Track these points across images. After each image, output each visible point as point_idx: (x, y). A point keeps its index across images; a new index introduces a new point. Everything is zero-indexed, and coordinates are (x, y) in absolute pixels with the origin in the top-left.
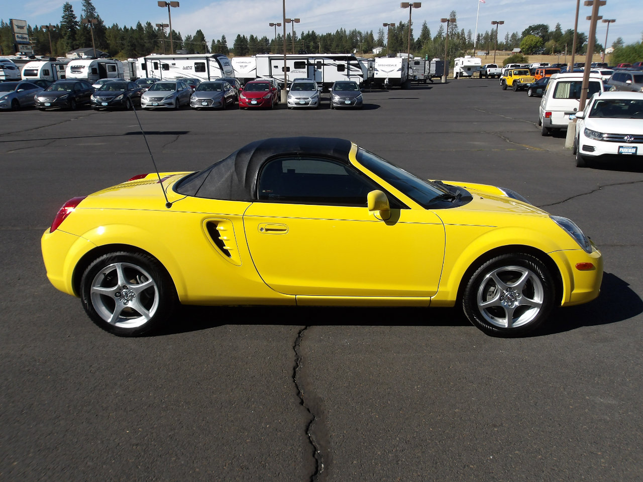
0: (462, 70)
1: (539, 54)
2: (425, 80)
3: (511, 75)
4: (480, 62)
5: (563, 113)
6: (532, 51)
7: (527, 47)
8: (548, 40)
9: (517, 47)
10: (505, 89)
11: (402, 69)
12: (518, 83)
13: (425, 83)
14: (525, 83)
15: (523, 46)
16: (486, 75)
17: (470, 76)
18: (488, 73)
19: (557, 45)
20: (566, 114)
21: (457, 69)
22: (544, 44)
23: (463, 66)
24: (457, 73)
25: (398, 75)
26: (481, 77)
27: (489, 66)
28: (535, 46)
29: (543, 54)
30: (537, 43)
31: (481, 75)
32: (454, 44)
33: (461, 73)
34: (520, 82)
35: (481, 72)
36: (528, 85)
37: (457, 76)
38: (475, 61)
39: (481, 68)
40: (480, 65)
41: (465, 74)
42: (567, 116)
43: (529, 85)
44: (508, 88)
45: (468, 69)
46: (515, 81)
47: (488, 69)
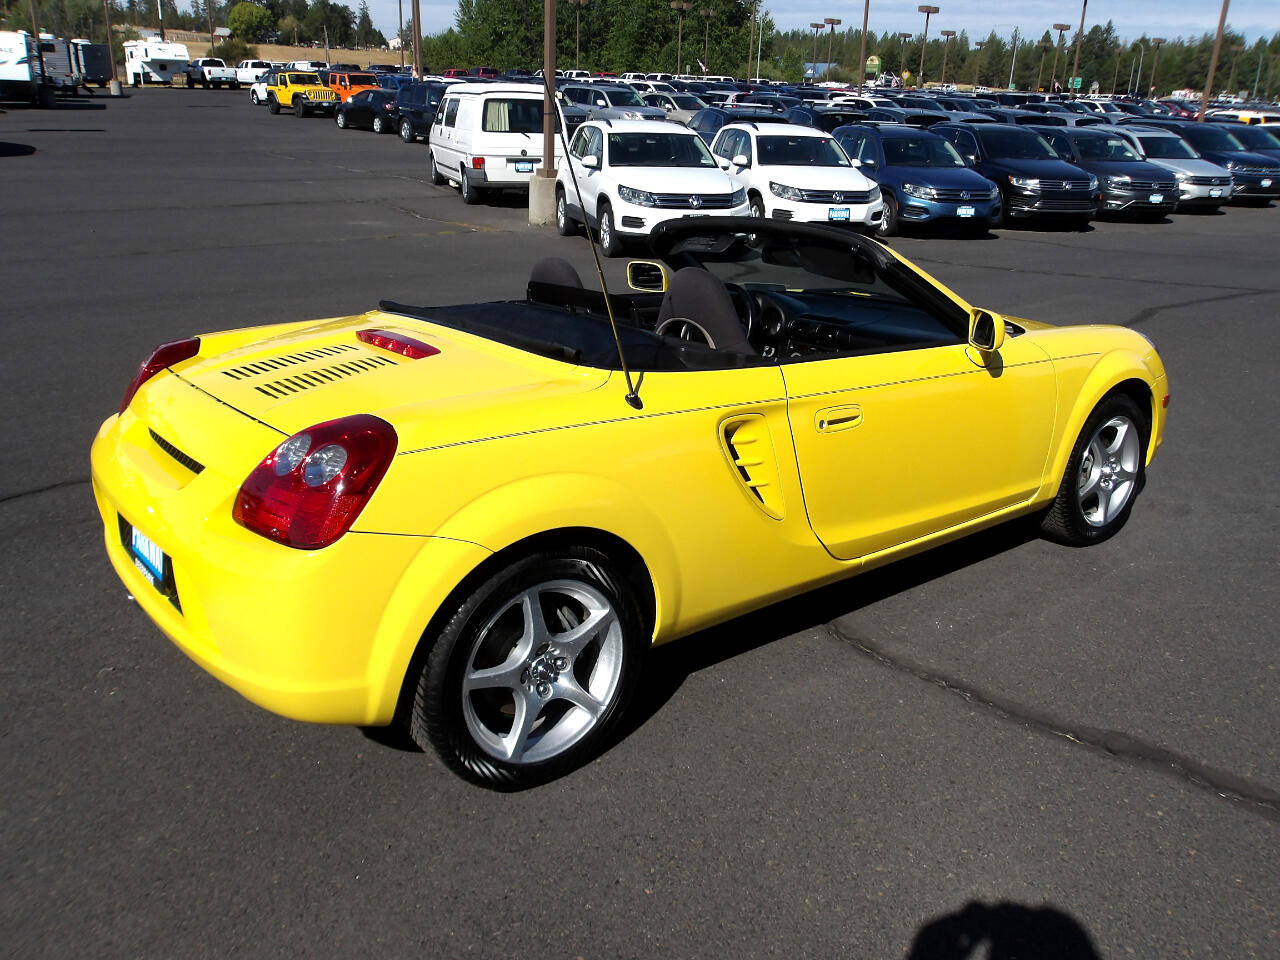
0: (148, 69)
1: (271, 42)
2: (74, 89)
3: (284, 83)
4: (186, 54)
5: (504, 159)
6: (254, 35)
7: (243, 26)
8: (283, 16)
9: (223, 25)
10: (277, 112)
11: (28, 60)
12: (304, 101)
13: (76, 95)
14: (319, 100)
15: (236, 25)
16: (203, 80)
17: (168, 83)
18: (208, 77)
19: (302, 26)
20: (510, 160)
21: (133, 67)
22: (275, 22)
23: (149, 60)
24: (136, 75)
25: (22, 74)
26: (191, 86)
27: (205, 63)
28: (260, 26)
29: (279, 42)
30: (262, 19)
31: (191, 82)
32: (89, 8)
33: (146, 75)
34: (307, 98)
35: (189, 75)
36: (324, 104)
37: (137, 82)
38: (175, 50)
39: (189, 65)
40: (187, 58)
41: (155, 77)
42: (512, 166)
43: (327, 104)
44: (282, 111)
45: (161, 66)
46: (296, 96)
47: (206, 69)
